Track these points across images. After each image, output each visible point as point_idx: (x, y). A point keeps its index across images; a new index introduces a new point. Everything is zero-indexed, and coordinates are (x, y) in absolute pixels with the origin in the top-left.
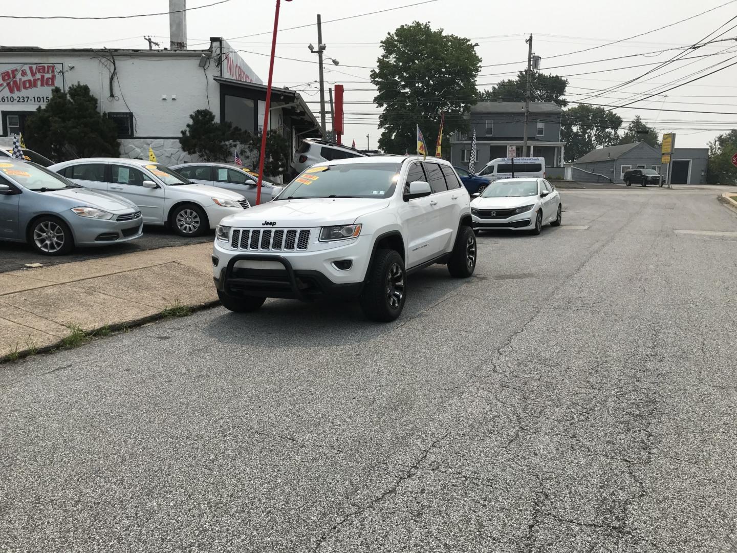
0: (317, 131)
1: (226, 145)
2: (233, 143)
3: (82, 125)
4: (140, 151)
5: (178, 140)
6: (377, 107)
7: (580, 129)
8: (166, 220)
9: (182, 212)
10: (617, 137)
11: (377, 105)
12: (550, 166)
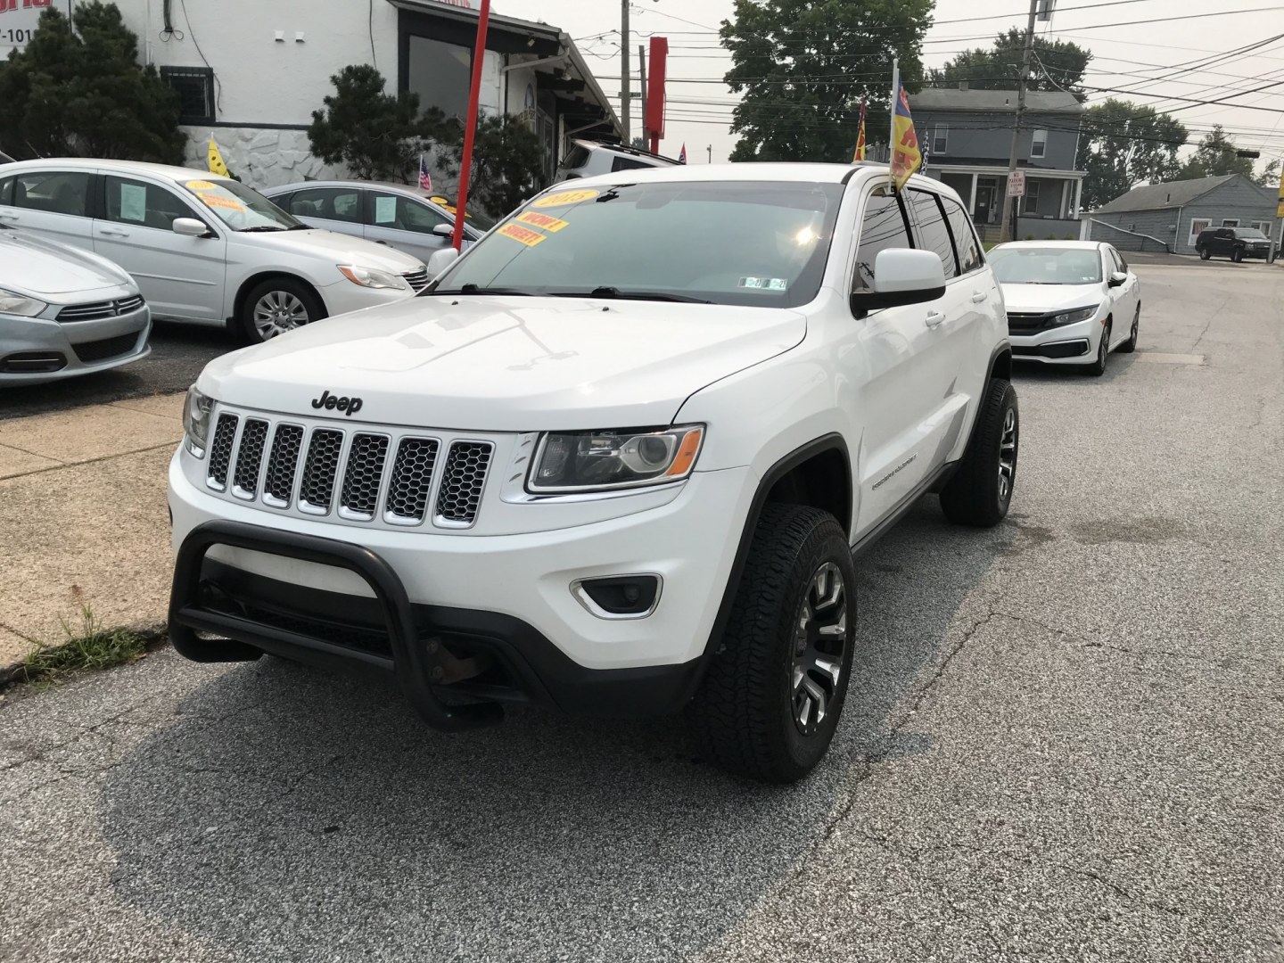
0: (610, 127)
1: (409, 146)
2: (422, 142)
3: (97, 91)
4: (228, 155)
5: (305, 133)
6: (730, 92)
7: (1105, 147)
8: (230, 314)
9: (268, 297)
10: (1174, 164)
11: (729, 88)
12: (1052, 217)
